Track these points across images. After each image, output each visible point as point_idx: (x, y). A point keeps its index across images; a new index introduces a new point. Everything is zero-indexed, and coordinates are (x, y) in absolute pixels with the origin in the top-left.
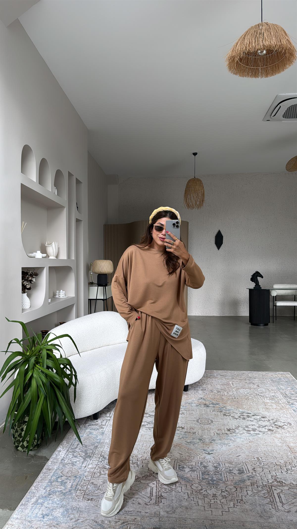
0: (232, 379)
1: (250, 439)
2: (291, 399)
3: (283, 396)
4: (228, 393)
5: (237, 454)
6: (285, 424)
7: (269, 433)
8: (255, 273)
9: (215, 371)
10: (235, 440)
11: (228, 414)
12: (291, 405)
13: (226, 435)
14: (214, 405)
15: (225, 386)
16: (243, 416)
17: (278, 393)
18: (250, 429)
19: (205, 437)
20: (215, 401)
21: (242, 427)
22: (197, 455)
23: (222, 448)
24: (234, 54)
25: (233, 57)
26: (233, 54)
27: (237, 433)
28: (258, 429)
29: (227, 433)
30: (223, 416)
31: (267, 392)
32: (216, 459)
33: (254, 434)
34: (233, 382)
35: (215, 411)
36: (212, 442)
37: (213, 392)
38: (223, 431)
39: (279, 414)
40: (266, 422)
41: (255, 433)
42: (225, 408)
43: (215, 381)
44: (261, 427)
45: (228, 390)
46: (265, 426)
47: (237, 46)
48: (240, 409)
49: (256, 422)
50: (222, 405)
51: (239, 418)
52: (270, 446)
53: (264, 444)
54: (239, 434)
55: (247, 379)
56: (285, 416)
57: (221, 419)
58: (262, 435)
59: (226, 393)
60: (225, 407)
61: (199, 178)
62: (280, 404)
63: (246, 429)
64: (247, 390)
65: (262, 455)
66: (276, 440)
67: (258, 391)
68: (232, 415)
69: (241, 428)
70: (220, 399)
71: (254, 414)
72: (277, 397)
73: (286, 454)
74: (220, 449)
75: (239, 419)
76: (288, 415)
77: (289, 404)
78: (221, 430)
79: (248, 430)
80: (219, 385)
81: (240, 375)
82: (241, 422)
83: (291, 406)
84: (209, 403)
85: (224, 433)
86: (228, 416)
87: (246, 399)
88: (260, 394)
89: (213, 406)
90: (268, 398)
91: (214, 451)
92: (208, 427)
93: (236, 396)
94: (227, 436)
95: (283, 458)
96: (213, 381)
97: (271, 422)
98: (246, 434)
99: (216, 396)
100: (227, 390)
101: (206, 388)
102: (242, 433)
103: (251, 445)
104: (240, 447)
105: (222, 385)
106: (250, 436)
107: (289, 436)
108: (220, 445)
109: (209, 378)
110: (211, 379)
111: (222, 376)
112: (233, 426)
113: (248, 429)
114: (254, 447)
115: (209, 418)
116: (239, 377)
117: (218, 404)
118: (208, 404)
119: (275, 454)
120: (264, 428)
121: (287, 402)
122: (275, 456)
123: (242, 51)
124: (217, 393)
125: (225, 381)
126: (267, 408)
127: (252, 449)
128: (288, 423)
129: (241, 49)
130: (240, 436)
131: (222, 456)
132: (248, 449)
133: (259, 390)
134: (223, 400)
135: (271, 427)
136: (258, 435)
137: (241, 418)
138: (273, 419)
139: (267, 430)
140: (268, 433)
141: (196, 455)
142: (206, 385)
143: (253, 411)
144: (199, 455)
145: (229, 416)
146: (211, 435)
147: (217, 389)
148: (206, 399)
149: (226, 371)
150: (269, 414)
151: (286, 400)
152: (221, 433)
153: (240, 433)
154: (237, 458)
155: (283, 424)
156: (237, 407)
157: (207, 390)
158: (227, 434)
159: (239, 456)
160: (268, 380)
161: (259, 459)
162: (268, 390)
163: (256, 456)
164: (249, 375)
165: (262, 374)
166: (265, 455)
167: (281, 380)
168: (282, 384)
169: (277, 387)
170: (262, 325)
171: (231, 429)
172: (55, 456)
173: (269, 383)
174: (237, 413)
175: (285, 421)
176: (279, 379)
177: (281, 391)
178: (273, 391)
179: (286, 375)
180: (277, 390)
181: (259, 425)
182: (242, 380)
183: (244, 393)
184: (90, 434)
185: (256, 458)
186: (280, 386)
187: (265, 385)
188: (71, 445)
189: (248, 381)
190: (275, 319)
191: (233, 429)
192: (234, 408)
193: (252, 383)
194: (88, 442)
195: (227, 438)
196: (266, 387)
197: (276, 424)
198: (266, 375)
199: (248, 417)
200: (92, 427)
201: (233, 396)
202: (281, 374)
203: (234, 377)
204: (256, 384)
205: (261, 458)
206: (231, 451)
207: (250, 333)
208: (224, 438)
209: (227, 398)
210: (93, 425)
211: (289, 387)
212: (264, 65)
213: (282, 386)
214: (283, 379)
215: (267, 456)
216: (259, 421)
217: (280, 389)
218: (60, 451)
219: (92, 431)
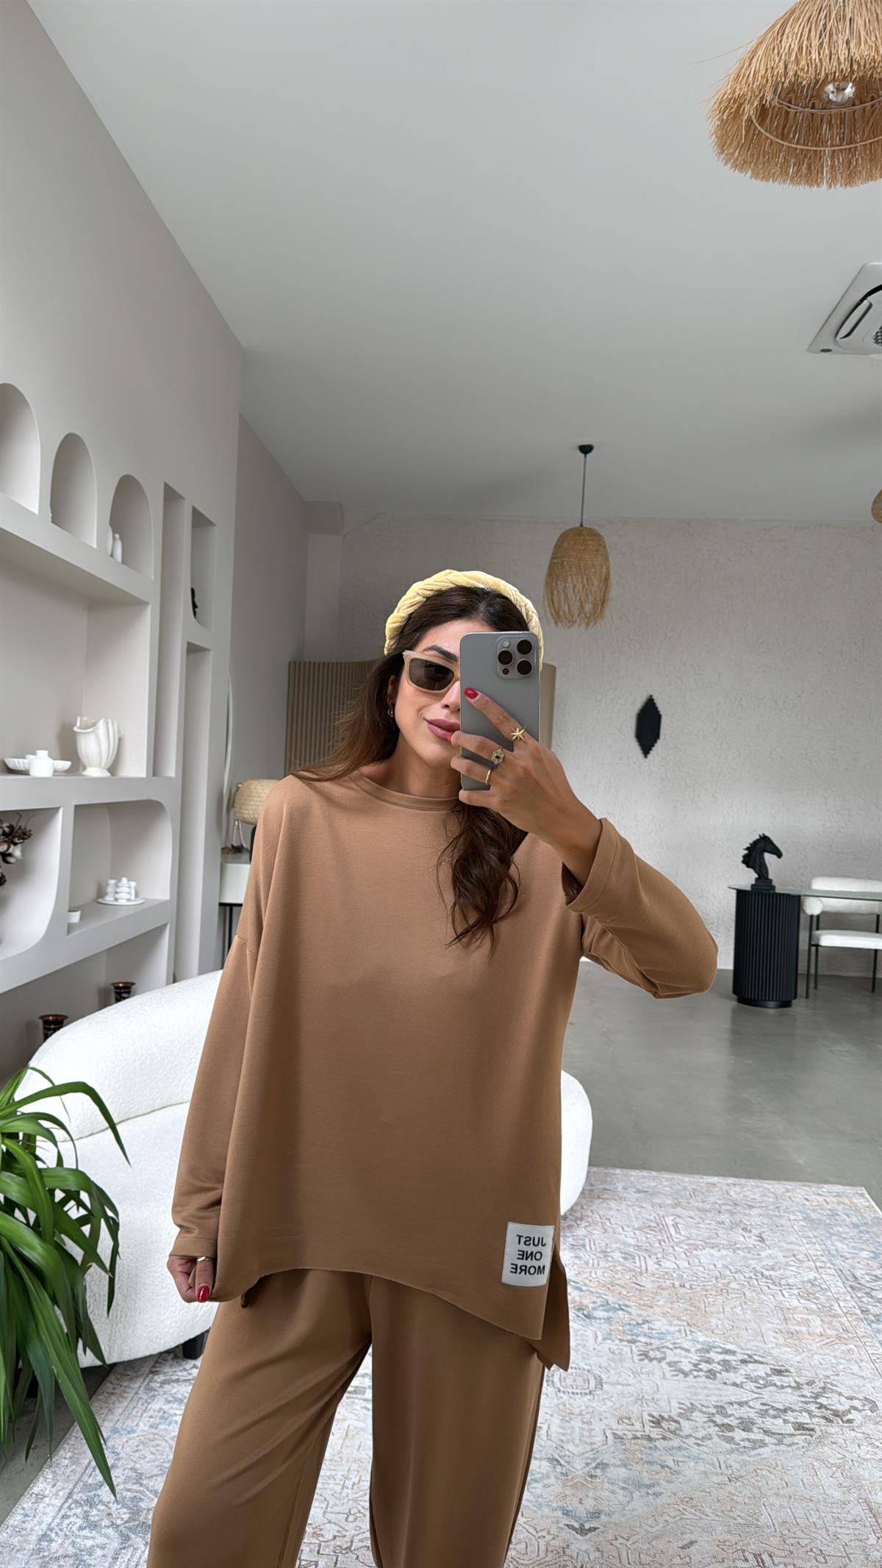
0: (675, 1206)
1: (733, 1464)
2: (872, 1297)
3: (844, 1283)
4: (658, 1263)
5: (682, 1534)
6: (857, 1404)
7: (800, 1439)
8: (758, 840)
9: (618, 1171)
10: (676, 1468)
11: (658, 1355)
12: (873, 1322)
13: (645, 1442)
14: (611, 1314)
15: (649, 1236)
16: (709, 1361)
17: (829, 1271)
18: (734, 1422)
19: (571, 1449)
20: (613, 1297)
21: (704, 1409)
22: (540, 1534)
23: (629, 1502)
24: (741, 89)
25: (735, 101)
26: (737, 90)
27: (687, 1437)
28: (759, 1420)
29: (652, 1435)
30: (640, 1360)
31: (792, 1263)
32: (605, 1555)
33: (747, 1444)
34: (678, 1220)
35: (613, 1337)
36: (596, 1476)
37: (610, 1259)
38: (638, 1426)
39: (834, 1361)
40: (787, 1393)
41: (748, 1440)
42: (645, 1326)
43: (618, 1210)
44: (772, 1412)
45: (661, 1250)
46: (785, 1411)
47: (754, 60)
48: (700, 1333)
49: (753, 1392)
50: (639, 1312)
51: (695, 1373)
52: (803, 1499)
53: (782, 1492)
54: (691, 1441)
55: (724, 1207)
56: (855, 1368)
57: (633, 1373)
58: (774, 1447)
59: (652, 1266)
60: (647, 1321)
61: (596, 528)
62: (834, 1316)
63: (719, 1419)
64: (724, 1252)
65: (774, 1541)
66: (823, 1473)
67: (760, 1260)
68: (671, 1357)
69: (699, 1414)
70: (632, 1288)
71: (746, 1357)
72: (823, 1286)
73: (861, 1540)
74: (624, 1509)
75: (695, 1377)
76: (864, 1364)
77: (866, 1319)
78: (629, 1419)
79: (723, 1425)
80: (630, 1229)
81: (703, 1193)
82: (701, 1388)
83: (873, 1325)
84: (594, 1302)
85: (639, 1434)
86: (655, 1362)
87: (721, 1290)
88: (767, 1273)
89: (605, 1314)
90: (796, 1292)
91: (603, 1517)
92: (583, 1408)
93: (685, 1276)
94: (650, 1448)
95: (850, 1561)
96: (611, 1213)
97: (806, 1391)
98: (718, 1440)
99: (619, 1275)
100: (656, 1251)
101: (587, 1240)
102: (703, 1439)
103: (734, 1495)
104: (694, 1502)
105: (640, 1229)
106: (732, 1451)
107: (868, 1456)
108: (622, 1492)
109: (599, 1198)
110: (605, 1205)
111: (643, 1192)
112: (674, 1403)
113: (726, 1421)
114: (745, 1503)
115: (589, 1368)
116: (697, 1201)
117: (622, 1310)
118: (591, 1306)
119: (820, 1538)
120: (780, 1417)
121: (858, 1312)
122: (821, 1550)
123: (770, 79)
124: (621, 1260)
125: (650, 1215)
126: (792, 1333)
127: (738, 1513)
128: (866, 1399)
129: (769, 71)
130: (695, 1450)
131: (630, 1542)
132: (723, 1511)
133: (763, 1254)
134: (640, 1290)
135: (804, 1414)
136: (760, 1447)
137: (701, 1370)
138: (814, 1382)
139: (789, 1429)
140: (796, 1439)
141: (534, 1532)
142: (586, 1227)
143: (743, 1345)
144: (544, 1533)
145: (660, 1360)
146: (592, 1444)
147: (625, 1243)
148: (585, 1285)
149: (654, 1173)
150: (798, 1358)
151: (856, 1303)
152: (630, 1436)
153: (697, 1439)
154: (682, 1553)
155: (846, 1405)
156: (688, 1324)
157: (588, 1248)
158: (649, 1439)
159: (692, 1543)
160: (792, 1217)
161: (762, 1560)
162: (794, 1255)
163: (753, 1547)
164: (732, 1193)
165: (772, 1190)
166: (785, 1542)
167: (836, 1217)
168: (839, 1234)
169: (824, 1247)
170: (771, 1004)
171: (666, 1417)
172: (19, 1517)
173: (796, 1227)
174: (688, 1351)
175: (853, 1390)
176: (830, 1213)
177: (838, 1261)
178: (812, 1263)
179: (855, 1201)
180: (823, 1259)
181: (762, 1404)
182: (708, 1214)
183: (712, 1267)
184: (160, 1423)
185: (750, 1557)
186: (834, 1246)
187: (783, 1235)
188: (86, 1469)
189: (725, 1217)
190: (812, 985)
191: (671, 1419)
192: (677, 1328)
193: (742, 1226)
194: (150, 1457)
195: (650, 1459)
196: (789, 1243)
197: (823, 1401)
198: (788, 1194)
199: (727, 1366)
200: (174, 1391)
201: (675, 1275)
202: (835, 1196)
203: (682, 1197)
204: (754, 1231)
205: (771, 1556)
206: (661, 1520)
207: (734, 1031)
208: (639, 1456)
209: (657, 1284)
210: (177, 1381)
211: (863, 1249)
212: (842, 140)
213: (841, 1245)
214: (845, 1217)
215: (792, 1548)
216: (765, 1386)
217: (833, 1256)
218: (40, 1497)
219: (172, 1408)
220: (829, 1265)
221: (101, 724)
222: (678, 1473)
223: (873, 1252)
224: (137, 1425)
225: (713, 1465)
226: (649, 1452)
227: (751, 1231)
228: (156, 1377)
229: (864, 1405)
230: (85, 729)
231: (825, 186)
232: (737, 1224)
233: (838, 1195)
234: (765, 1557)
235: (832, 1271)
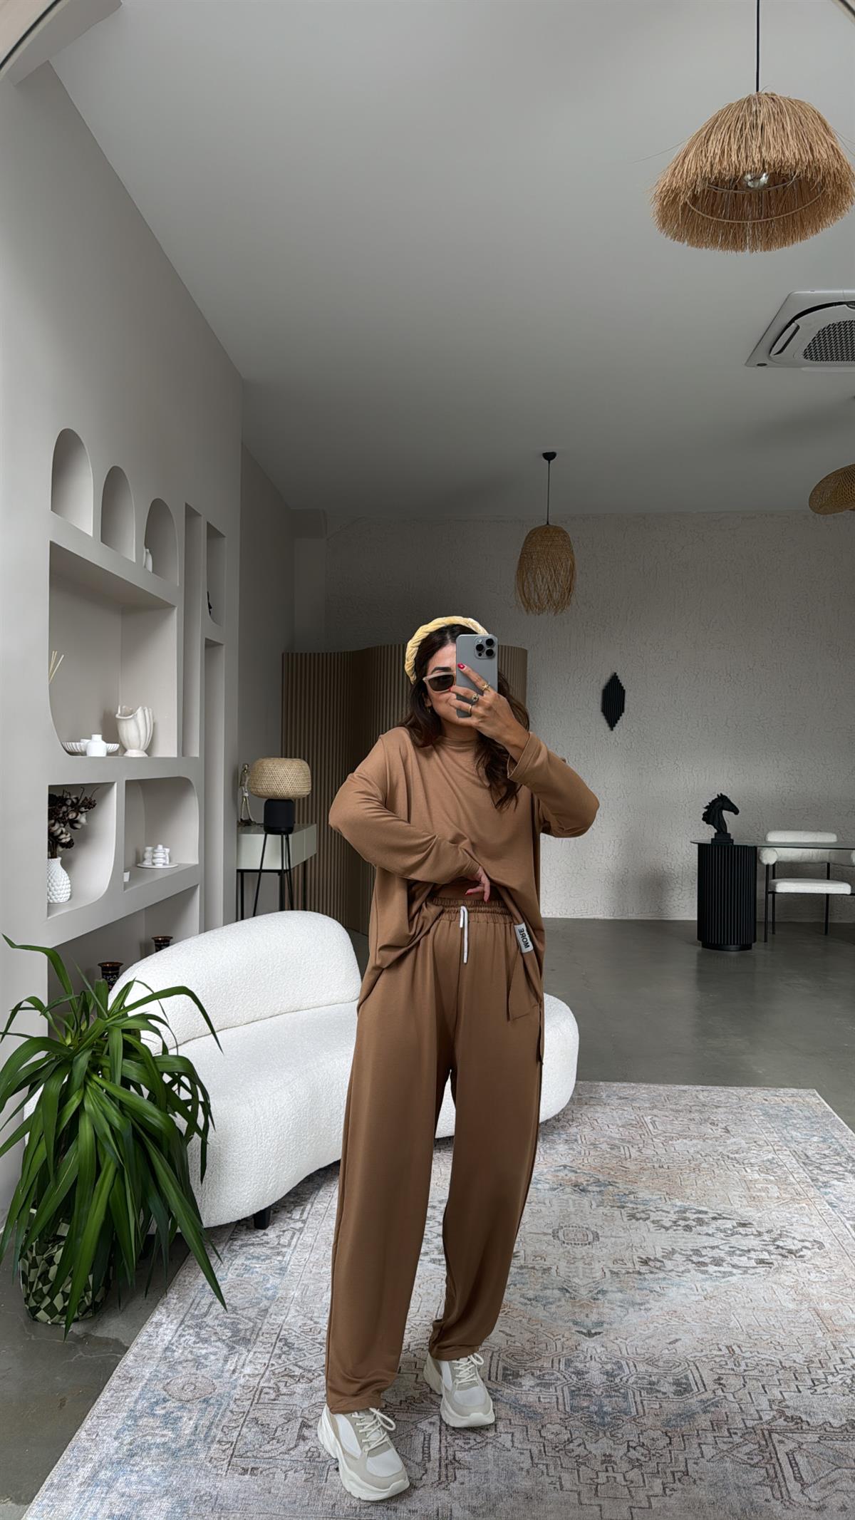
0: (652, 1108)
1: (707, 1288)
2: (821, 1170)
3: (797, 1161)
4: (640, 1151)
5: (669, 1334)
6: (807, 1244)
7: (761, 1270)
8: (715, 799)
9: (601, 1083)
10: (662, 1292)
11: (643, 1215)
12: (821, 1187)
13: (636, 1276)
14: (602, 1188)
15: (631, 1131)
16: (685, 1219)
17: (785, 1153)
18: (707, 1260)
19: (577, 1282)
20: (604, 1176)
21: (683, 1252)
22: (556, 1337)
23: (625, 1315)
24: (677, 183)
25: (673, 191)
26: (674, 183)
27: (670, 1271)
28: (728, 1258)
29: (641, 1271)
30: (629, 1220)
31: (754, 1148)
32: (609, 1350)
33: (718, 1274)
34: (655, 1119)
35: (605, 1204)
36: (598, 1299)
37: (599, 1149)
38: (630, 1265)
39: (788, 1215)
40: (750, 1239)
41: (720, 1272)
42: (632, 1196)
43: (603, 1113)
44: (738, 1252)
45: (642, 1142)
46: (749, 1251)
47: (687, 161)
48: (677, 1200)
49: (722, 1239)
50: (625, 1186)
51: (675, 1228)
52: (764, 1309)
53: (747, 1306)
54: (673, 1274)
55: (694, 1108)
56: (806, 1220)
57: (624, 1229)
58: (741, 1276)
59: (634, 1153)
60: (633, 1193)
61: (560, 525)
62: (789, 1184)
63: (695, 1259)
64: (695, 1141)
65: (742, 1338)
66: (779, 1291)
67: (726, 1146)
68: (653, 1216)
69: (679, 1255)
70: (619, 1170)
71: (716, 1215)
72: (781, 1163)
73: (810, 1335)
74: (621, 1320)
75: (675, 1230)
76: (813, 1217)
77: (816, 1185)
78: (622, 1260)
79: (699, 1262)
80: (614, 1127)
81: (676, 1098)
82: (680, 1238)
83: (821, 1189)
84: (588, 1181)
85: (631, 1271)
86: (641, 1221)
87: (694, 1169)
88: (731, 1155)
89: (598, 1189)
90: (757, 1168)
91: (605, 1325)
92: (584, 1254)
93: (663, 1160)
94: (640, 1279)
95: (802, 1348)
96: (597, 1115)
97: (766, 1237)
98: (695, 1273)
99: (607, 1161)
100: (637, 1142)
101: (579, 1136)
102: (683, 1272)
103: (709, 1308)
104: (678, 1314)
105: (623, 1126)
106: (707, 1280)
107: (817, 1280)
108: (619, 1309)
109: (586, 1104)
110: (592, 1109)
111: (624, 1098)
112: (658, 1249)
113: (701, 1260)
114: (718, 1314)
115: (587, 1226)
116: (671, 1104)
117: (611, 1185)
118: (585, 1183)
119: (778, 1334)
120: (744, 1255)
121: (809, 1180)
122: (779, 1343)
123: (700, 175)
124: (609, 1150)
125: (631, 1116)
126: (754, 1198)
127: (713, 1320)
128: (815, 1241)
129: (700, 169)
130: (677, 1280)
131: (628, 1340)
132: (700, 1319)
133: (728, 1142)
134: (626, 1171)
135: (764, 1252)
136: (729, 1276)
137: (680, 1225)
138: (772, 1231)
139: (753, 1263)
140: (757, 1270)
141: (552, 1336)
142: (577, 1126)
143: (713, 1207)
144: (560, 1336)
145: (645, 1219)
146: (593, 1278)
147: (610, 1137)
148: (579, 1169)
149: (633, 1084)
150: (759, 1215)
151: (808, 1174)
152: (624, 1271)
153: (678, 1272)
154: (670, 1346)
155: (799, 1245)
156: (667, 1194)
157: (580, 1142)
158: (639, 1273)
159: (677, 1340)
160: (753, 1113)
161: (733, 1350)
162: (755, 1142)
163: (725, 1341)
164: (701, 1097)
165: (735, 1093)
166: (750, 1338)
167: (791, 1112)
168: (794, 1125)
169: (780, 1135)
170: (733, 947)
171: (652, 1258)
172: (145, 1338)
173: (757, 1121)
174: (668, 1212)
175: (804, 1235)
176: (786, 1110)
177: (793, 1145)
178: (771, 1147)
179: (807, 1099)
180: (780, 1144)
181: (730, 1247)
182: (681, 1114)
183: (686, 1153)
184: (244, 1273)
185: (723, 1348)
186: (788, 1133)
187: (745, 1127)
188: (191, 1305)
189: (696, 1116)
190: (770, 930)
191: (656, 1260)
192: (658, 1197)
193: (710, 1121)
194: (240, 1296)
195: (641, 1286)
196: (751, 1133)
197: (780, 1243)
198: (749, 1096)
199: (700, 1222)
200: (251, 1251)
201: (655, 1159)
202: (790, 1097)
203: (658, 1101)
204: (720, 1124)
205: (739, 1347)
206: (651, 1326)
207: (699, 971)
208: (632, 1285)
209: (639, 1166)
210: (253, 1244)
211: (814, 1136)
212: (760, 214)
213: (795, 1133)
214: (799, 1112)
215: (756, 1342)
216: (732, 1235)
217: (788, 1141)
218: (159, 1325)
219: (252, 1263)
220: (785, 1148)
221: (139, 712)
222: (664, 1295)
223: (822, 1137)
224: (226, 1275)
225: (691, 1289)
226: (640, 1282)
227: (717, 1125)
228: (235, 1243)
229: (813, 1245)
230: (124, 716)
231: (748, 251)
232: (705, 1120)
233: (793, 1096)
234: (735, 1348)
235: (788, 1153)
